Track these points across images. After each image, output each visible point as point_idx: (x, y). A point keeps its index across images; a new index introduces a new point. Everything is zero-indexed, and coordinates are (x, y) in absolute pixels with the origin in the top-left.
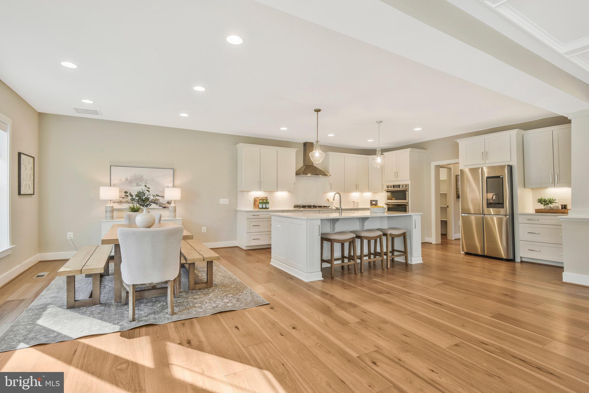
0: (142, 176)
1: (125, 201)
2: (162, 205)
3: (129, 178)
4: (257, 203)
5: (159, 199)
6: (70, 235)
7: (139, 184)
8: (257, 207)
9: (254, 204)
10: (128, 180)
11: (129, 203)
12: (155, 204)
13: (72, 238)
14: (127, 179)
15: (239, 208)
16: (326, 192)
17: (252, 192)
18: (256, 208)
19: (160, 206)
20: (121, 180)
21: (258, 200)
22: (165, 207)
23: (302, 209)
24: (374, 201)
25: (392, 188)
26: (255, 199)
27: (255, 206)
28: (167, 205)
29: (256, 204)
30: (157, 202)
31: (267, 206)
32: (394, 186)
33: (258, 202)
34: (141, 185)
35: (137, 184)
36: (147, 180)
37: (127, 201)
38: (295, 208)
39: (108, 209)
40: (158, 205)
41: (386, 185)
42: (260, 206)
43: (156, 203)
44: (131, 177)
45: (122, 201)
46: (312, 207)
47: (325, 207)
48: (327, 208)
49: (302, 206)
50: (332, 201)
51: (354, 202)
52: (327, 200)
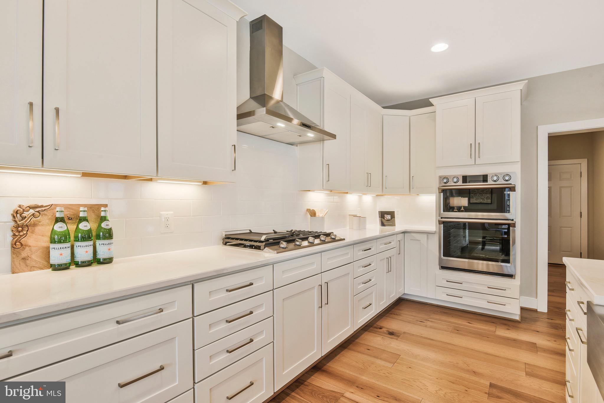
24: (387, 213)
25: (460, 183)
32: (465, 179)
41: (440, 177)
46: (298, 243)
47: (328, 235)
48: (334, 240)
49: (267, 240)
50: (321, 215)
51: (355, 216)
52: (306, 213)
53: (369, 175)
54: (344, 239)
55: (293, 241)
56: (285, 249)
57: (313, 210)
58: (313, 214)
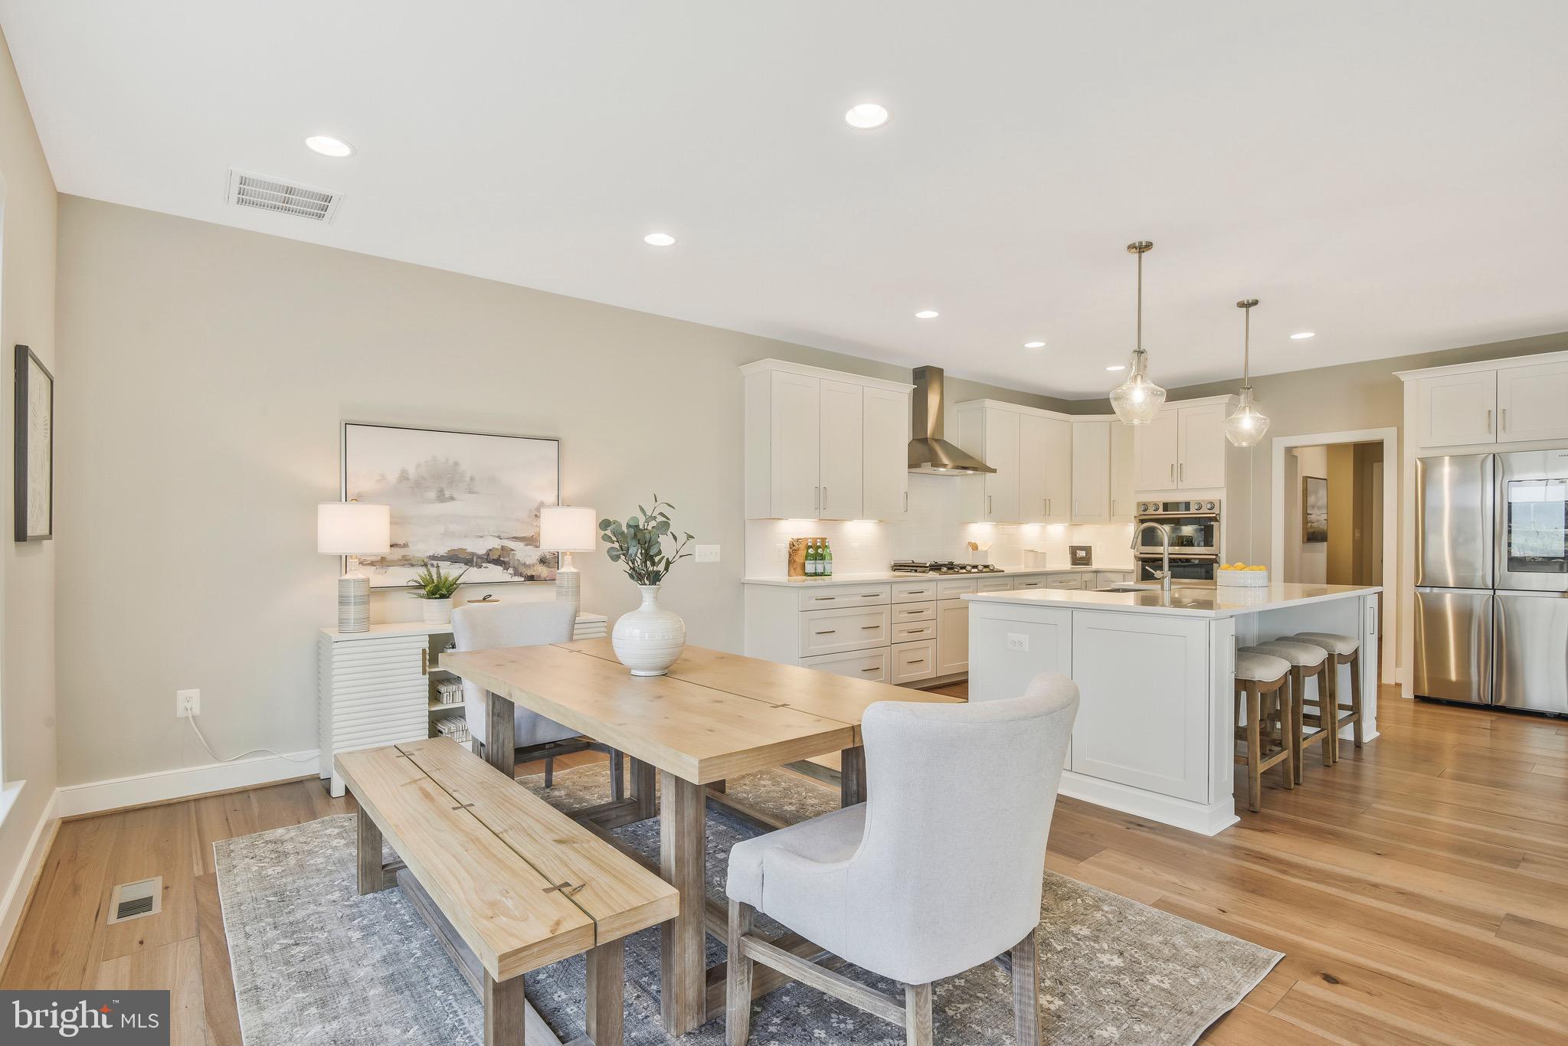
0: (456, 464)
1: (400, 557)
2: (522, 569)
3: (412, 472)
4: (799, 558)
5: (513, 550)
6: (189, 700)
7: (447, 494)
8: (799, 569)
9: (790, 561)
10: (408, 479)
11: (413, 565)
12: (500, 568)
13: (197, 711)
14: (404, 477)
15: (751, 576)
16: (964, 523)
17: (783, 522)
18: (797, 575)
19: (517, 573)
20: (383, 478)
21: (802, 546)
22: (531, 578)
23: (932, 575)
24: (1082, 548)
25: (1160, 511)
26: (792, 545)
27: (795, 569)
28: (542, 571)
29: (797, 560)
30: (507, 559)
31: (828, 567)
32: (1166, 506)
33: (803, 553)
34: (452, 499)
35: (441, 491)
36: (472, 479)
37: (403, 556)
38: (897, 573)
39: (352, 592)
40: (511, 571)
41: (1138, 504)
42: (810, 567)
43: (504, 562)
44: (418, 466)
45: (389, 558)
46: (956, 570)
47: (986, 567)
48: (992, 571)
49: (930, 566)
50: (984, 549)
51: (1032, 551)
52: (968, 548)
53: (1048, 502)
54: (1003, 571)
55: (952, 568)
56: (945, 573)
57: (975, 543)
58: (975, 547)
